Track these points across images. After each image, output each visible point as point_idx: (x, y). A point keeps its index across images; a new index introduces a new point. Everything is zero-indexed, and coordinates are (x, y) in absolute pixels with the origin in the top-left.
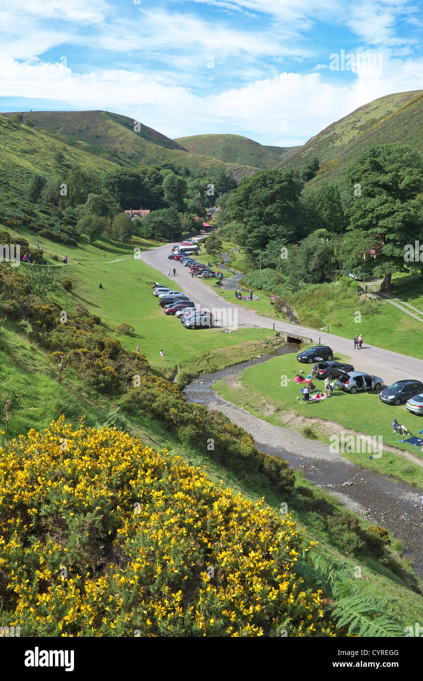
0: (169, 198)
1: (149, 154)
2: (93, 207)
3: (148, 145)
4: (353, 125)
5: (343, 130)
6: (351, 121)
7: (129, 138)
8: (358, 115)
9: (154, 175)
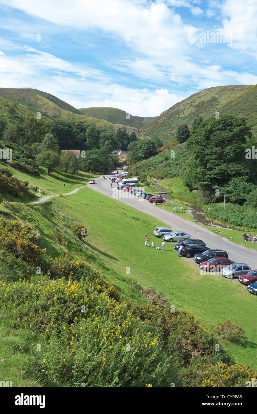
0: (90, 142)
1: (63, 117)
2: (49, 144)
3: (63, 111)
4: (190, 104)
5: (184, 107)
6: (189, 102)
7: (51, 106)
8: (194, 98)
9: (80, 127)
